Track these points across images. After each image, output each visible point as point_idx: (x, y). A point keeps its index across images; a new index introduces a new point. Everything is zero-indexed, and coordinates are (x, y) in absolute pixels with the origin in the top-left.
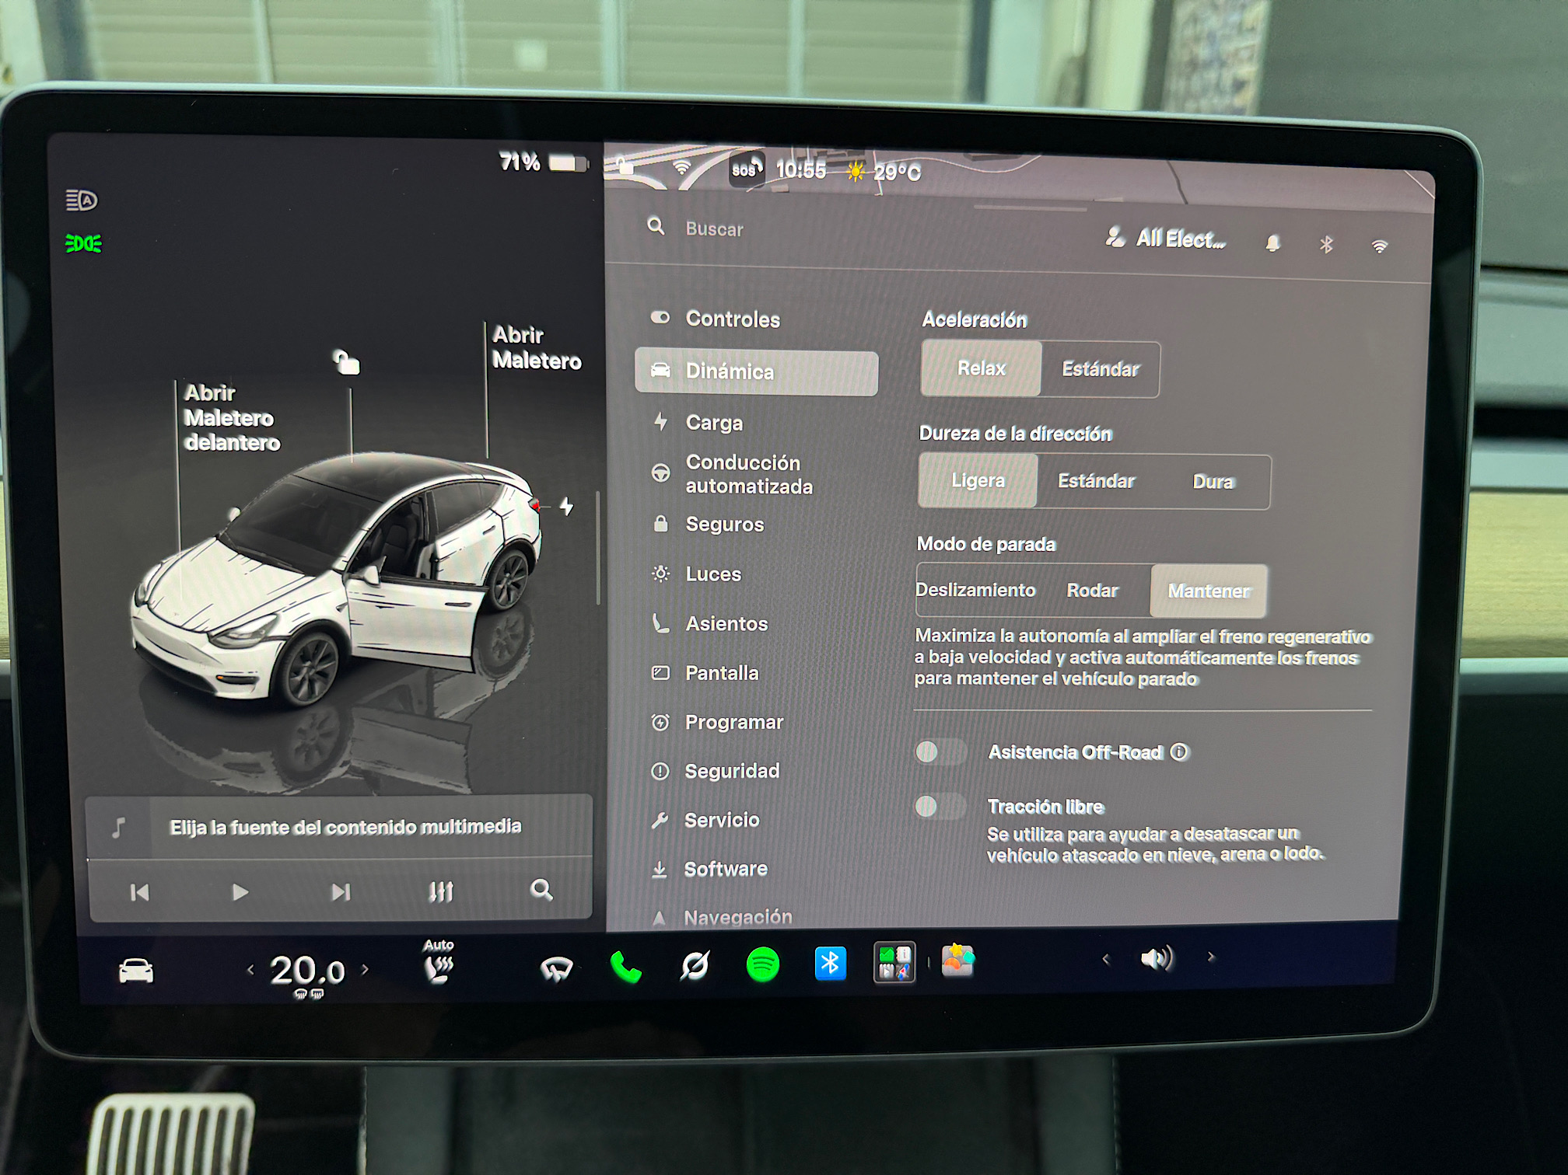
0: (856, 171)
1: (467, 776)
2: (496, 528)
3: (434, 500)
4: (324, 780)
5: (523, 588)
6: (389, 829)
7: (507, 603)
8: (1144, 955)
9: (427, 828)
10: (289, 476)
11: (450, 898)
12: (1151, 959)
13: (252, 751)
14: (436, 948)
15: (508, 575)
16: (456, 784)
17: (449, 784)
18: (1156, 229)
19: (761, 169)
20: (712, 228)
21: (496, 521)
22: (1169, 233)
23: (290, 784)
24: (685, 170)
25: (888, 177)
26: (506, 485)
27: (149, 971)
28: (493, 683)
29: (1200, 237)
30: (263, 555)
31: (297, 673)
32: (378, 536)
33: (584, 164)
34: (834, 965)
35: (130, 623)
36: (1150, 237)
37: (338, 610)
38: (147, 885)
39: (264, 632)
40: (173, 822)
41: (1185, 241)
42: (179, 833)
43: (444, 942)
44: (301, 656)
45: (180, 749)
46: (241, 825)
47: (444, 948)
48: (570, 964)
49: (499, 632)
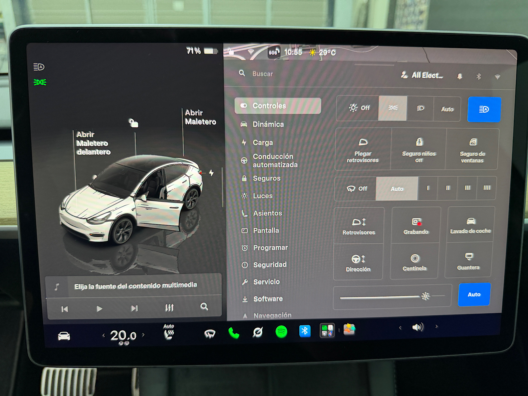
0: (313, 52)
1: (178, 268)
2: (187, 181)
3: (165, 171)
4: (128, 270)
5: (197, 202)
6: (151, 286)
7: (191, 207)
8: (413, 326)
9: (164, 286)
10: (114, 164)
11: (173, 310)
12: (416, 327)
13: (103, 260)
14: (168, 327)
15: (191, 197)
16: (174, 270)
17: (172, 270)
18: (418, 72)
19: (279, 52)
20: (262, 74)
21: (187, 178)
22: (423, 73)
23: (116, 271)
24: (252, 53)
25: (324, 54)
26: (190, 166)
27: (68, 336)
28: (187, 235)
29: (434, 75)
30: (105, 191)
31: (118, 233)
32: (146, 184)
33: (216, 51)
34: (306, 331)
35: (59, 216)
36: (416, 75)
37: (132, 210)
38: (67, 307)
39: (106, 218)
40: (76, 285)
41: (429, 76)
42: (78, 288)
43: (171, 325)
44: (119, 227)
45: (78, 259)
46: (99, 285)
47: (171, 327)
48: (214, 332)
49: (188, 217)
